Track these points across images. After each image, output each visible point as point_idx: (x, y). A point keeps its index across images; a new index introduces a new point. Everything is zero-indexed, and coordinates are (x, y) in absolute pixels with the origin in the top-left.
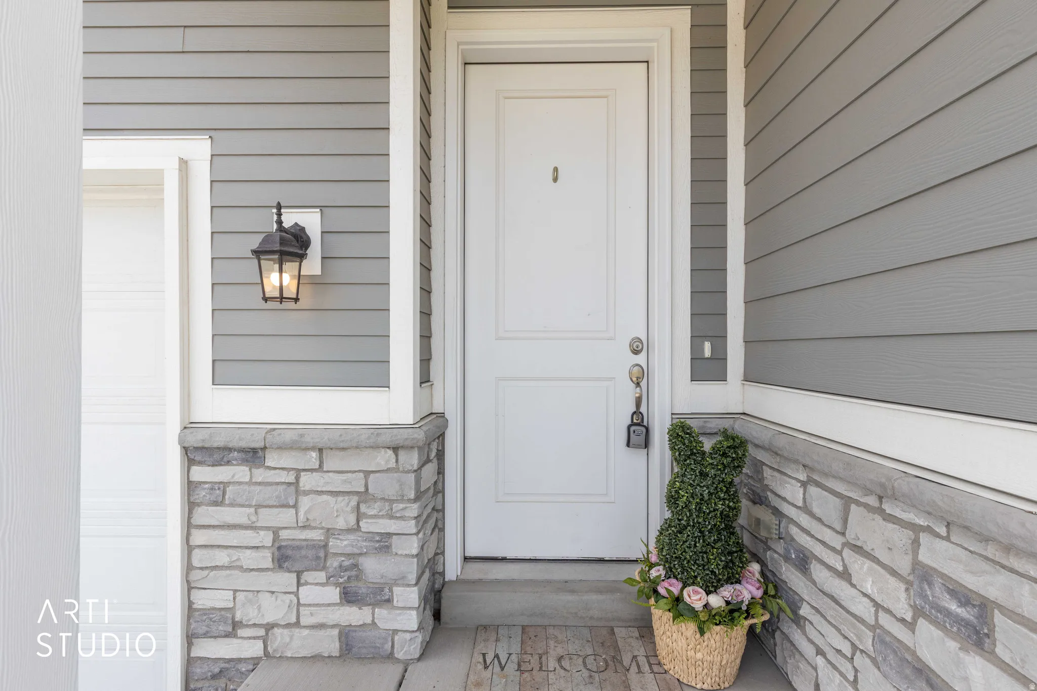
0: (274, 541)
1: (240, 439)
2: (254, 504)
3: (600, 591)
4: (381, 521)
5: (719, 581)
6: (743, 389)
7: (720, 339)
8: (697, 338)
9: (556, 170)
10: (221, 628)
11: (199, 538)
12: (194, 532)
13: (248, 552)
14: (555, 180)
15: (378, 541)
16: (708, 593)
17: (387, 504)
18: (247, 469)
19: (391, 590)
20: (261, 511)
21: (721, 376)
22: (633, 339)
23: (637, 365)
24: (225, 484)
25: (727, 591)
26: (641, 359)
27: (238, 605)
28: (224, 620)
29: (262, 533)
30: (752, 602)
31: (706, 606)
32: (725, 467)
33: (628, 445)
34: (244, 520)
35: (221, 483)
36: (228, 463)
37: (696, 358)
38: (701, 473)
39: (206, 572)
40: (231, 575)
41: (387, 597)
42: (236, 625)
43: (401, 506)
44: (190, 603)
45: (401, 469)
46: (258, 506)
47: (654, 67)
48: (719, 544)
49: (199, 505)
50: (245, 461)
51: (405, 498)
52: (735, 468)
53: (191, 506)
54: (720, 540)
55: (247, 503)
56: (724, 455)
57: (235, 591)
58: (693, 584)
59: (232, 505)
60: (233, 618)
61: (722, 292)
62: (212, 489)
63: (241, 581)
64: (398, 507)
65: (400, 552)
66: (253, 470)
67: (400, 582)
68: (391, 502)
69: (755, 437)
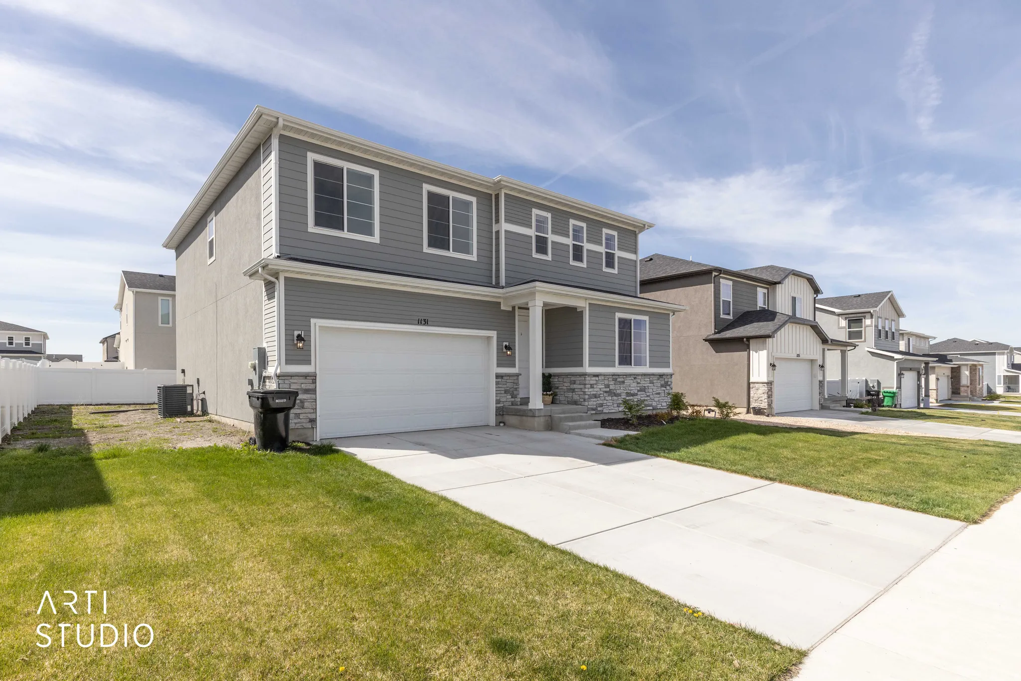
6: (554, 369)
13: (502, 391)
18: (501, 379)
27: (500, 399)
29: (503, 388)
38: (547, 378)
46: (503, 384)
52: (552, 377)
54: (551, 386)
60: (500, 401)
69: (552, 375)
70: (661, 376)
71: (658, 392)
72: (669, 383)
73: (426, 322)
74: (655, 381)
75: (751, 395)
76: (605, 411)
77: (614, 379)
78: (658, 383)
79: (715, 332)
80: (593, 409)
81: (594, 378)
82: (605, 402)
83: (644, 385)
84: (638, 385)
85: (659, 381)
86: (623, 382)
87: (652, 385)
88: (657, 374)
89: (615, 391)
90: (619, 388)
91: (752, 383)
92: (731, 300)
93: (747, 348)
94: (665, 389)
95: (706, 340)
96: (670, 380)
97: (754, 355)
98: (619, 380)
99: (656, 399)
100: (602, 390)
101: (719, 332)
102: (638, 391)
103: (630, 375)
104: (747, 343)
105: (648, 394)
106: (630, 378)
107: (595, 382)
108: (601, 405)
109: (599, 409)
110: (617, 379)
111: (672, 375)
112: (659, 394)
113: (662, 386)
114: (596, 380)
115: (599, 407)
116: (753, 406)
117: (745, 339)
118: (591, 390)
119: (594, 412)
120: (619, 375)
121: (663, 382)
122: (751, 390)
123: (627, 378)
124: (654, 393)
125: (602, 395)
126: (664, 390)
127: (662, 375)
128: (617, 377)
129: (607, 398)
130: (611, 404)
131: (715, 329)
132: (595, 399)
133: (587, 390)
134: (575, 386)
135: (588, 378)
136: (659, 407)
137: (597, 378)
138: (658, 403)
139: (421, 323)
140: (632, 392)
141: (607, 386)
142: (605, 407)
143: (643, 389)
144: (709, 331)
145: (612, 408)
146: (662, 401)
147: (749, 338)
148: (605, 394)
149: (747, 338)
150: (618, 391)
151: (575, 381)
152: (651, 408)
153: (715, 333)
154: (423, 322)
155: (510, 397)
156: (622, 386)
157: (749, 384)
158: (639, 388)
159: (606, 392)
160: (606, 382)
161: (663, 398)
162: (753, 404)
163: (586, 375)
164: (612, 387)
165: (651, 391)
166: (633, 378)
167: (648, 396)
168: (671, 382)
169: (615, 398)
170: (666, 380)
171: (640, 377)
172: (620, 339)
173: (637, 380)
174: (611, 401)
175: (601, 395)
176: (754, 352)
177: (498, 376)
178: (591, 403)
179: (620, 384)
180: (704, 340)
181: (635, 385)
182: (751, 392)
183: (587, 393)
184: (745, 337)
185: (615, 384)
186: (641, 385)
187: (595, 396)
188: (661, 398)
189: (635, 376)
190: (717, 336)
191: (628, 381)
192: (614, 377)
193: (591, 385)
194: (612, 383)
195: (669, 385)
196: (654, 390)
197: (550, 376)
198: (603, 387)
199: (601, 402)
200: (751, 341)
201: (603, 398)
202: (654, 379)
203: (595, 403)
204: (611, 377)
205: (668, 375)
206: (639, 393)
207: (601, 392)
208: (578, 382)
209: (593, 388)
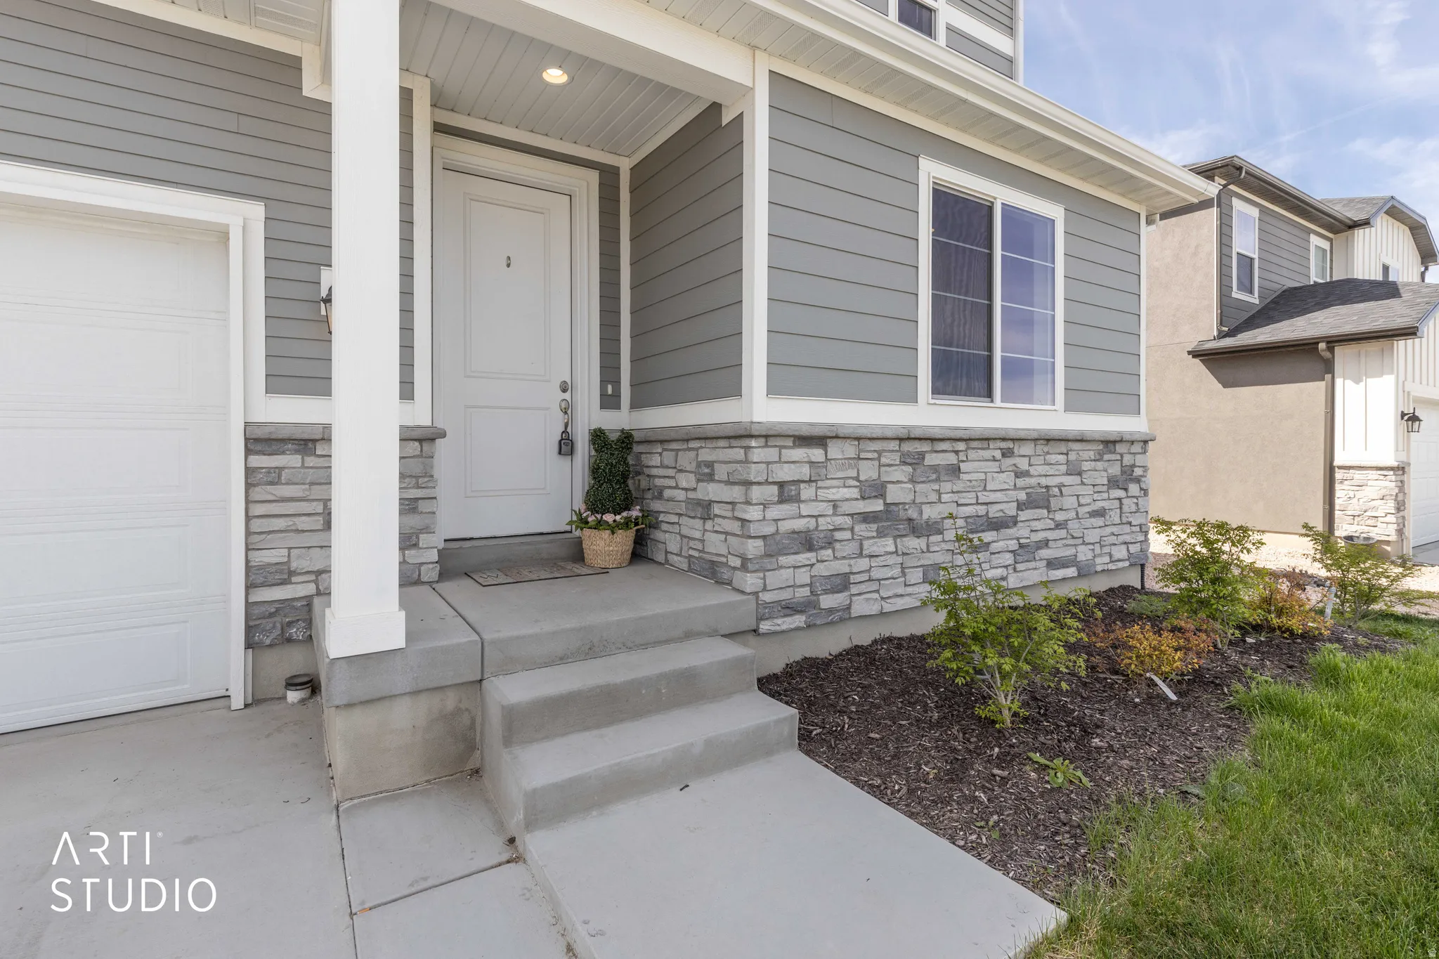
0: (324, 509)
1: (303, 432)
2: (308, 482)
3: (547, 543)
4: (411, 491)
5: (621, 508)
6: (630, 415)
7: (617, 384)
8: (603, 383)
9: (509, 258)
10: (276, 577)
11: (258, 510)
12: (251, 506)
13: (304, 518)
14: (508, 265)
15: (408, 505)
16: (615, 515)
17: (414, 479)
18: (301, 457)
19: (418, 538)
20: (314, 487)
21: (617, 406)
22: (562, 383)
23: (564, 400)
24: (281, 469)
25: (625, 514)
26: (567, 396)
27: (292, 559)
28: (281, 572)
29: (315, 504)
30: (637, 518)
31: (615, 521)
32: (623, 449)
33: (560, 453)
34: (300, 494)
35: (277, 468)
36: (283, 453)
37: (603, 395)
38: (611, 454)
39: (264, 536)
40: (285, 537)
41: (414, 542)
42: (292, 573)
43: (426, 479)
44: (247, 561)
45: (424, 455)
46: (312, 484)
47: (576, 200)
48: (620, 490)
49: (255, 486)
50: (297, 452)
51: (428, 474)
52: (628, 449)
53: (249, 486)
54: (621, 487)
55: (302, 482)
56: (623, 442)
57: (290, 548)
58: (608, 512)
59: (287, 484)
60: (289, 568)
61: (618, 354)
62: (269, 473)
63: (294, 540)
64: (421, 481)
65: (424, 511)
66: (305, 458)
67: (424, 531)
68: (417, 477)
69: (637, 436)
70: (1109, 443)
71: (1100, 504)
72: (1138, 472)
74: (1086, 466)
75: (1338, 503)
76: (857, 609)
77: (908, 454)
78: (1099, 473)
79: (1220, 331)
80: (790, 609)
81: (799, 453)
82: (863, 564)
83: (1044, 481)
84: (1021, 482)
85: (1100, 465)
86: (955, 471)
87: (1077, 479)
88: (1097, 437)
89: (913, 513)
90: (934, 497)
91: (1340, 468)
92: (1256, 256)
93: (1327, 368)
94: (1121, 493)
95: (1195, 354)
96: (1139, 460)
97: (1348, 390)
98: (931, 459)
99: (1092, 536)
100: (844, 508)
101: (1232, 333)
102: (1021, 506)
103: (986, 440)
104: (1327, 355)
105: (1060, 517)
106: (987, 454)
107: (805, 472)
108: (842, 583)
109: (827, 601)
110: (922, 456)
111: (1146, 442)
112: (1100, 513)
113: (1113, 483)
114: (811, 463)
115: (826, 592)
116: (1344, 534)
117: (1322, 346)
118: (774, 512)
119: (799, 620)
120: (932, 440)
121: (1115, 470)
122: (1338, 486)
123: (972, 455)
124: (1082, 511)
125: (847, 535)
126: (1120, 499)
127: (1114, 442)
128: (925, 447)
129: (869, 547)
130: (896, 571)
131: (1221, 323)
132: (808, 557)
133: (753, 513)
134: (711, 491)
135: (760, 453)
136: (1101, 562)
137: (817, 454)
138: (1098, 551)
140: (994, 511)
141: (877, 489)
142: (863, 588)
143: (1039, 500)
144: (1205, 330)
145: (900, 590)
146: (1113, 539)
147: (1334, 342)
148: (861, 529)
149: (1328, 342)
150: (930, 513)
151: (710, 465)
152: (1071, 572)
153: (1222, 335)
156: (947, 486)
157: (1330, 470)
158: (1022, 496)
159: (866, 518)
160: (868, 472)
161: (1115, 529)
162: (1345, 526)
163: (751, 436)
164: (894, 494)
165: (1070, 502)
166: (998, 454)
167: (1059, 526)
168: (1145, 468)
169: (913, 543)
170: (1128, 460)
171: (1027, 449)
172: (941, 279)
173: (1017, 461)
174: (892, 560)
175: (838, 535)
176: (1348, 382)
178: (774, 579)
179: (938, 480)
180: (1189, 353)
181: (1007, 479)
182: (1338, 493)
183: (753, 529)
184: (1321, 339)
185: (912, 481)
186: (1033, 481)
187: (807, 542)
188: (1109, 530)
189: (1008, 443)
190: (1228, 342)
191: (976, 466)
192: (908, 447)
193: (781, 485)
194: (901, 473)
195: (1138, 480)
196: (1082, 501)
197: (627, 440)
198: (854, 493)
199: (841, 567)
200: (1338, 350)
201: (851, 548)
202: (1085, 455)
203: (803, 577)
204: (894, 445)
205: (1133, 442)
206: (1024, 515)
207: (839, 520)
208: (721, 472)
209: (797, 499)
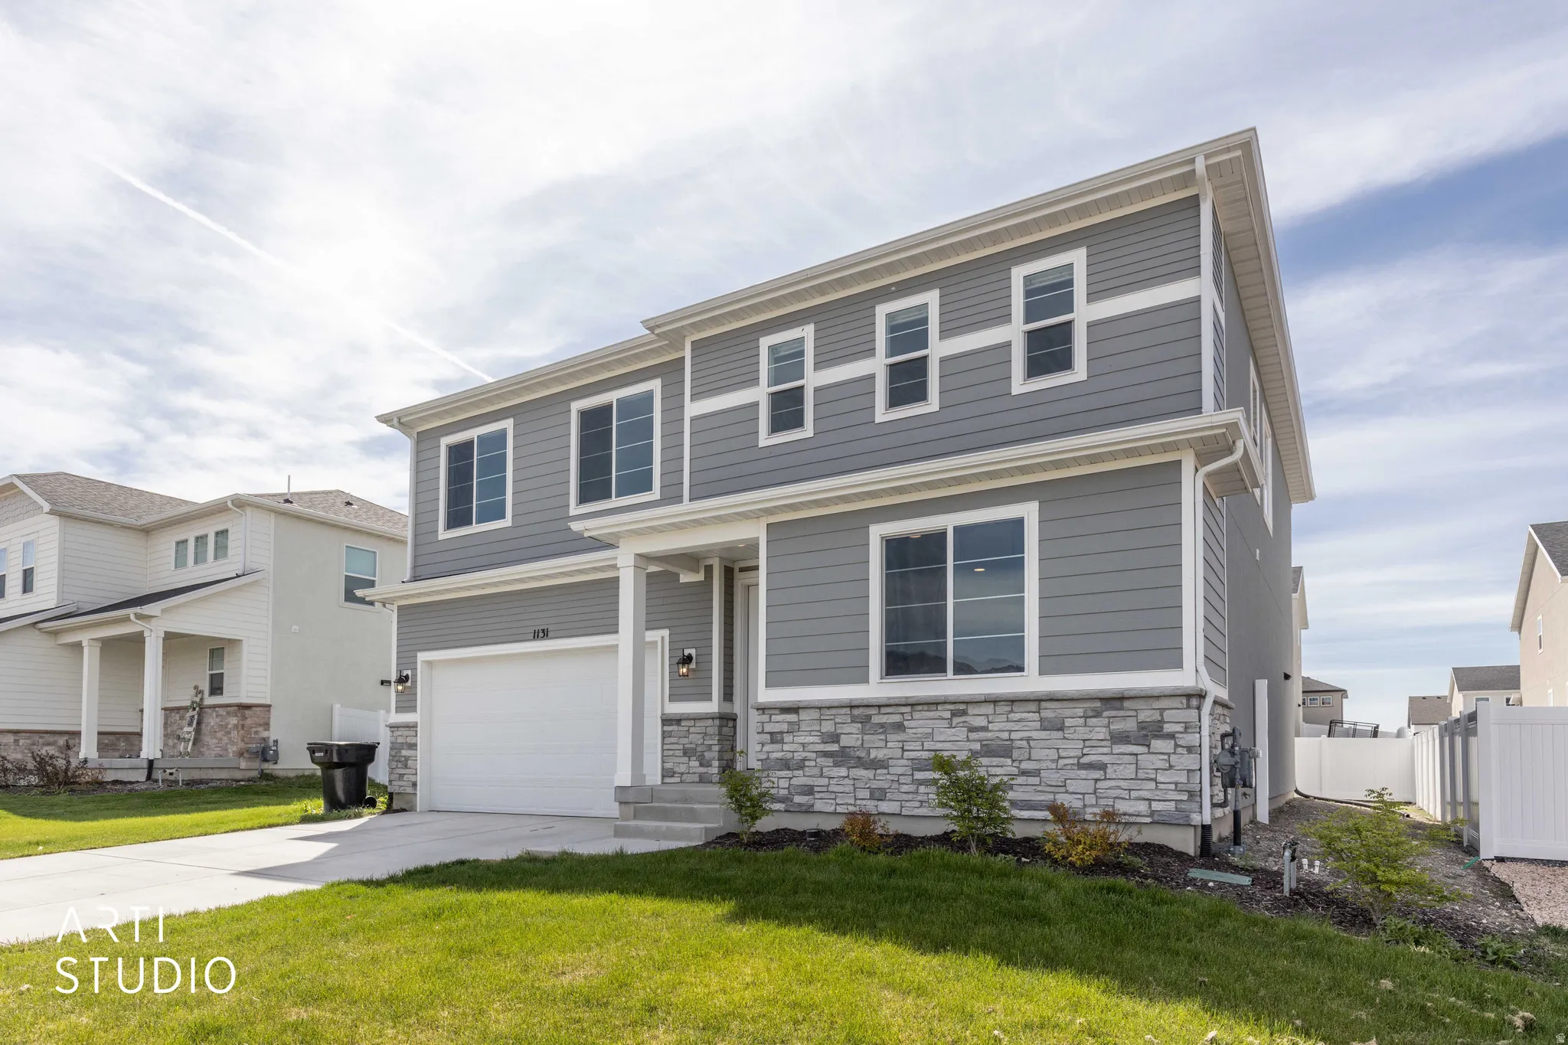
0: (683, 748)
1: (675, 717)
4: (709, 741)
10: (670, 774)
11: (665, 747)
13: (677, 751)
15: (708, 747)
29: (680, 745)
34: (676, 741)
35: (671, 730)
36: (672, 724)
40: (673, 758)
41: (711, 764)
45: (714, 726)
46: (680, 737)
49: (666, 737)
50: (676, 724)
51: (715, 734)
53: (663, 738)
55: (677, 736)
57: (674, 763)
59: (673, 737)
60: (673, 770)
62: (669, 732)
63: (676, 760)
65: (714, 750)
66: (678, 726)
68: (712, 735)
70: (1113, 700)
71: (1095, 758)
72: (1171, 727)
73: (543, 634)
74: (1071, 722)
76: (818, 807)
77: (858, 716)
78: (1094, 728)
80: (776, 799)
81: (783, 717)
82: (823, 781)
83: (1005, 735)
84: (975, 735)
85: (1095, 721)
86: (901, 726)
87: (1055, 734)
89: (862, 753)
90: (882, 744)
94: (1137, 749)
98: (876, 719)
99: (1081, 787)
100: (811, 747)
102: (975, 754)
103: (936, 704)
105: (1028, 765)
106: (935, 714)
107: (785, 727)
108: (809, 790)
109: (798, 799)
110: (869, 717)
112: (1096, 766)
113: (1121, 738)
114: (789, 722)
115: (798, 793)
118: (771, 747)
120: (881, 706)
121: (1125, 725)
123: (917, 715)
124: (1065, 762)
125: (813, 763)
126: (1134, 754)
127: (1119, 699)
128: (873, 711)
129: (828, 771)
130: (849, 789)
132: (787, 773)
133: (762, 748)
135: (762, 717)
137: (793, 717)
139: (538, 637)
140: (944, 756)
141: (832, 738)
142: (823, 795)
143: (999, 750)
145: (852, 800)
146: (1119, 793)
148: (822, 760)
150: (877, 754)
152: (1044, 814)
154: (541, 635)
155: (697, 764)
156: (893, 737)
158: (977, 746)
159: (826, 754)
160: (828, 727)
161: (1124, 784)
163: (759, 710)
164: (850, 741)
165: (1044, 754)
166: (948, 714)
167: (1027, 773)
168: (1190, 724)
169: (862, 772)
170: (1149, 715)
171: (985, 710)
173: (971, 719)
174: (845, 781)
175: (807, 763)
177: (667, 721)
178: (770, 782)
179: (884, 732)
181: (958, 732)
185: (862, 732)
186: (989, 735)
187: (787, 764)
188: (1111, 783)
189: (958, 705)
191: (924, 723)
192: (856, 712)
193: (771, 734)
194: (851, 728)
195: (1167, 736)
196: (1065, 753)
198: (817, 739)
199: (808, 781)
201: (816, 771)
202: (1070, 713)
203: (785, 783)
204: (848, 711)
206: (980, 761)
207: (807, 754)
209: (782, 742)
